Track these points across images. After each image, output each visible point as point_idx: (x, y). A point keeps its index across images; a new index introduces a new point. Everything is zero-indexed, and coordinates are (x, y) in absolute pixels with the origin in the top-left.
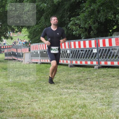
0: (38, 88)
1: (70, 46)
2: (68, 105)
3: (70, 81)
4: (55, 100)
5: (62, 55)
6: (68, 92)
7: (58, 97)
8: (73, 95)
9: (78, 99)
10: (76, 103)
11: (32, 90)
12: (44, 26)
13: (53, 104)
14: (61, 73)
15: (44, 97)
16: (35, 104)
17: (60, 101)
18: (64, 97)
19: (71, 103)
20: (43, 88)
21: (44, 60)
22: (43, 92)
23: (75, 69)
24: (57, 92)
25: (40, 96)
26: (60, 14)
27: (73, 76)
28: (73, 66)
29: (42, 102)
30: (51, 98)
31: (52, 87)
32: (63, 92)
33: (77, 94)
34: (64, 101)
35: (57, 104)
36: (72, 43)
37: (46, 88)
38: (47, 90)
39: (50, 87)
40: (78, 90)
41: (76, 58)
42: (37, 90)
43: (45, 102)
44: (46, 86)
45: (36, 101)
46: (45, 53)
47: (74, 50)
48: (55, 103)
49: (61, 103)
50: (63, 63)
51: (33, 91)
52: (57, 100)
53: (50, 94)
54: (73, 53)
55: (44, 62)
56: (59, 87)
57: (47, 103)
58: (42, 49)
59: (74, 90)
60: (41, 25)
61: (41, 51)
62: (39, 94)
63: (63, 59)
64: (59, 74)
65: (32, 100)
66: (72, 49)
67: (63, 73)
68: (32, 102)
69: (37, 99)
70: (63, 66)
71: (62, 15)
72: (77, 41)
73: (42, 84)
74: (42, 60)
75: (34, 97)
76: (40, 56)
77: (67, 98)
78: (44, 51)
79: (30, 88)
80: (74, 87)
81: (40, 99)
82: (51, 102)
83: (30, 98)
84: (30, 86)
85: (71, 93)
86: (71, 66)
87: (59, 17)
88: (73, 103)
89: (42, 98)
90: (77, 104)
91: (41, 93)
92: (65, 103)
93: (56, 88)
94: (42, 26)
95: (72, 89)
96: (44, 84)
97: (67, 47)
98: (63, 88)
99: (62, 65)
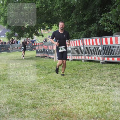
0: (70, 85)
1: (101, 42)
2: (101, 102)
3: (102, 78)
4: (88, 97)
5: (93, 52)
6: (100, 89)
7: (91, 94)
8: (106, 91)
9: (111, 96)
10: (109, 100)
11: (64, 87)
12: (75, 22)
13: (87, 101)
14: (93, 70)
15: (77, 94)
16: (68, 101)
17: (93, 98)
18: (97, 94)
19: (104, 100)
20: (75, 85)
21: (75, 57)
22: (75, 89)
23: (107, 66)
24: (89, 89)
25: (73, 93)
26: (91, 10)
27: (105, 73)
28: (105, 62)
29: (75, 98)
30: (84, 95)
31: (84, 84)
32: (96, 89)
33: (110, 91)
34: (97, 98)
35: (90, 101)
36: (104, 39)
37: (78, 85)
38: (79, 87)
39: (82, 84)
40: (110, 87)
41: (108, 55)
42: (70, 87)
43: (78, 99)
44: (79, 83)
45: (69, 98)
46: (76, 50)
47: (106, 47)
48: (87, 100)
49: (94, 100)
50: (95, 60)
51: (66, 88)
52: (90, 97)
53: (82, 91)
54: (105, 50)
55: (75, 58)
56: (91, 84)
57: (80, 100)
58: (73, 46)
59: (107, 87)
60: (71, 22)
61: (73, 48)
62: (72, 91)
63: (95, 55)
64: (91, 70)
65: (65, 97)
66: (104, 45)
67: (95, 70)
68: (65, 98)
69: (70, 96)
70: (95, 63)
71: (93, 11)
72: (109, 37)
73: (74, 81)
74: (73, 57)
75: (67, 94)
76: (71, 53)
77: (100, 95)
78: (75, 47)
79: (63, 85)
80: (107, 84)
81: (72, 95)
82: (84, 99)
83: (63, 95)
84: (62, 83)
85: (104, 90)
86: (103, 63)
87: (89, 13)
88: (107, 100)
89: (75, 95)
90: (111, 101)
91: (73, 90)
92: (98, 100)
93: (88, 85)
94: (73, 23)
95: (104, 86)
96: (77, 81)
97: (99, 44)
98: (96, 85)
99: (93, 62)
